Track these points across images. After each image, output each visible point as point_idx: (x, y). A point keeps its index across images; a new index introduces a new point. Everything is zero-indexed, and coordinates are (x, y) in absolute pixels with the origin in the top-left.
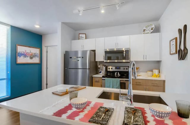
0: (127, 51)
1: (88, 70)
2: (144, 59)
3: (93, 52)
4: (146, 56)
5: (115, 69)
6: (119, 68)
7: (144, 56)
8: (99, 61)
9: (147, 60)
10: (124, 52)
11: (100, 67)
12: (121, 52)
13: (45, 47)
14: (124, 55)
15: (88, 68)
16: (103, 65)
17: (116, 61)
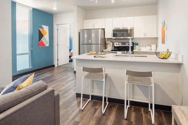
0: (132, 30)
1: (100, 45)
2: (144, 36)
3: (103, 30)
4: (146, 33)
5: (122, 44)
6: (125, 44)
7: (144, 34)
8: (107, 38)
9: (147, 37)
10: (128, 31)
11: (108, 43)
12: (126, 31)
13: (56, 25)
14: (129, 33)
15: (100, 43)
16: (110, 42)
17: (122, 38)
